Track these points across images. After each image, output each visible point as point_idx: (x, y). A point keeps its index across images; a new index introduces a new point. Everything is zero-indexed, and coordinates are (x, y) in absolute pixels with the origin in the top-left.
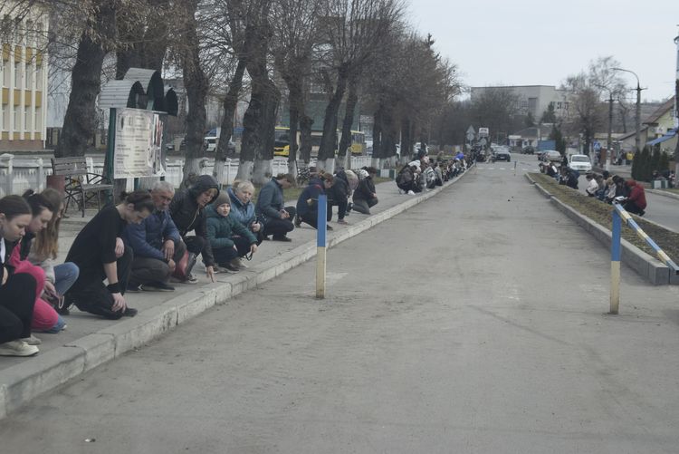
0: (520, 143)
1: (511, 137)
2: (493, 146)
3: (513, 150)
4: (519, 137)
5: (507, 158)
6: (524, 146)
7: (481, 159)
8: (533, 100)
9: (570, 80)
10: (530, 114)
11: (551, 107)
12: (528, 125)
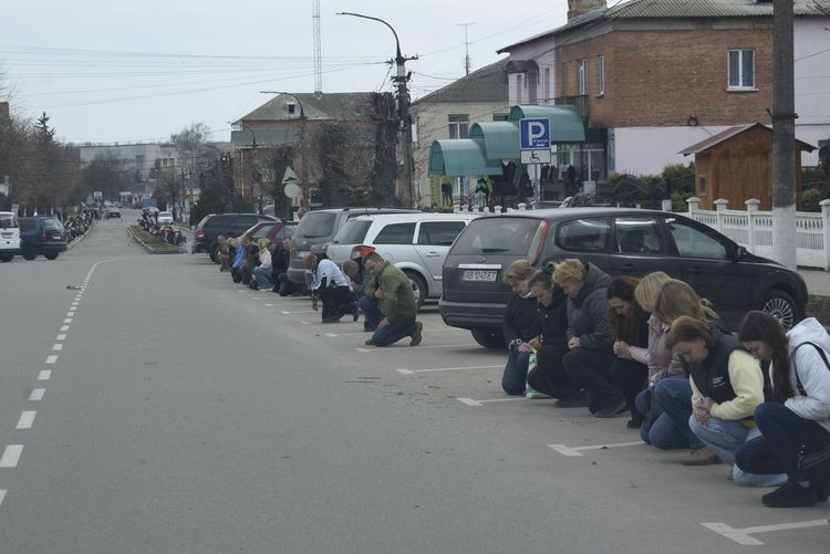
0: (130, 199)
1: (123, 194)
2: (107, 203)
3: (125, 205)
4: (129, 193)
5: (118, 215)
6: (134, 202)
7: (98, 218)
8: (140, 159)
9: (174, 137)
10: (138, 171)
11: (157, 162)
12: (136, 181)
